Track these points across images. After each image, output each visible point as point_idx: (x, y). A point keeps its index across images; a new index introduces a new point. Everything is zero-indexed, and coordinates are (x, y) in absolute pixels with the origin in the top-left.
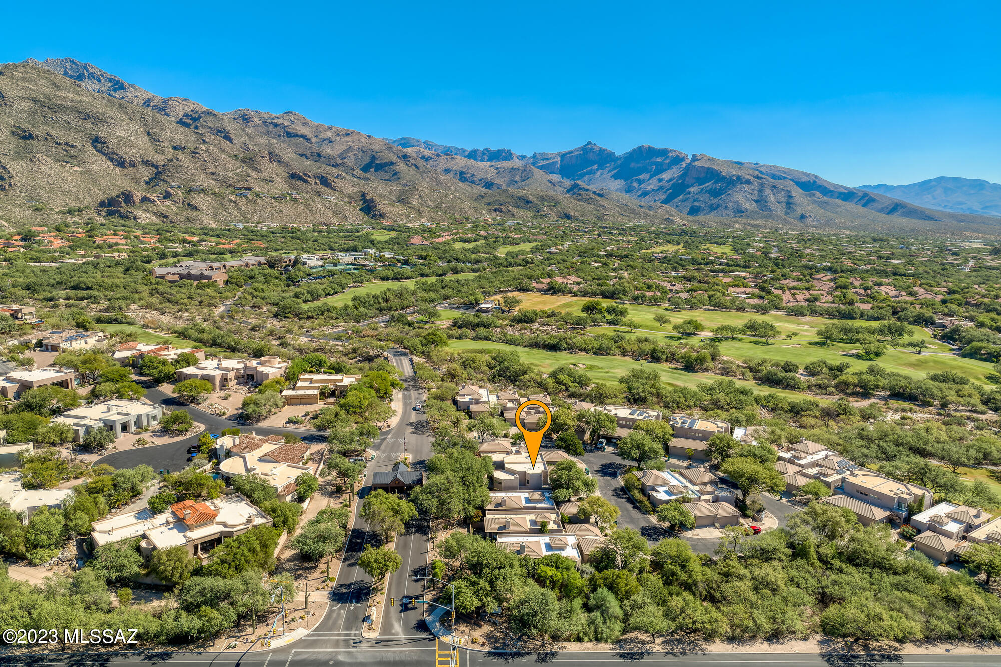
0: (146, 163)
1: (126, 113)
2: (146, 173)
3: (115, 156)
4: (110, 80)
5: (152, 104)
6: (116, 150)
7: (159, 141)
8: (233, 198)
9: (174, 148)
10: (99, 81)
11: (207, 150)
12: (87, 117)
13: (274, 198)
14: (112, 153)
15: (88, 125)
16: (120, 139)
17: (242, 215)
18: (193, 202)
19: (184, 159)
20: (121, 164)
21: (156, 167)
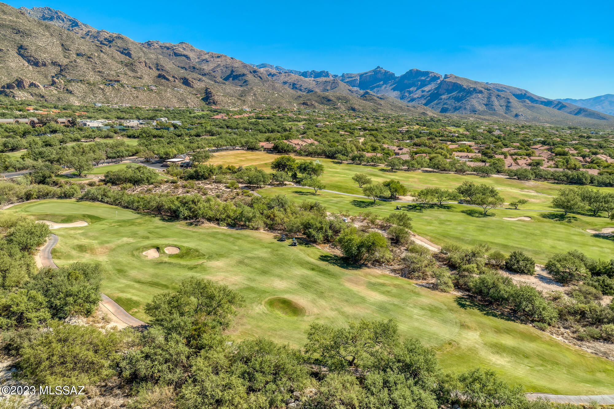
0: (54, 64)
1: (49, 31)
2: (53, 70)
3: (32, 59)
4: (70, 20)
5: (90, 34)
6: (33, 54)
7: (68, 50)
8: (102, 87)
9: (78, 55)
10: (63, 21)
11: (99, 56)
12: (18, 32)
13: (135, 88)
14: (30, 56)
15: (18, 38)
16: (38, 47)
17: (105, 98)
18: (70, 88)
19: (81, 61)
20: (36, 64)
21: (59, 66)
